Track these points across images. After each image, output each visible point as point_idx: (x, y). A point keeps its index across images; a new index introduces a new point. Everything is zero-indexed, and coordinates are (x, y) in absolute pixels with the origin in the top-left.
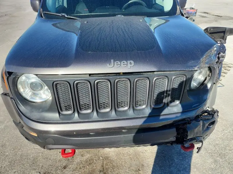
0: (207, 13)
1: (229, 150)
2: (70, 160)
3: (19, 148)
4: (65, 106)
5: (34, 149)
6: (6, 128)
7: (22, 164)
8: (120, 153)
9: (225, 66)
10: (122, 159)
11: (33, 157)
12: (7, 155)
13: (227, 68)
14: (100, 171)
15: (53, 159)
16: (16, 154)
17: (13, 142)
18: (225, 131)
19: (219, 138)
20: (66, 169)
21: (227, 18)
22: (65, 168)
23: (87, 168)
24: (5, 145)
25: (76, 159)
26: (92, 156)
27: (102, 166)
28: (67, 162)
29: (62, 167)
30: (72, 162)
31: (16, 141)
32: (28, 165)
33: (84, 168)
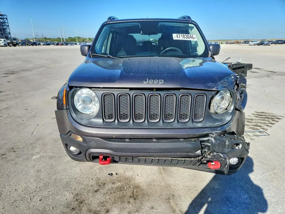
0: (259, 69)
1: (268, 190)
2: (101, 186)
3: (54, 174)
4: (108, 115)
5: (68, 175)
6: (41, 158)
7: (56, 186)
8: (152, 184)
9: (273, 117)
10: (153, 189)
11: (66, 181)
12: (42, 178)
13: (275, 119)
14: (131, 197)
15: (86, 184)
16: (51, 178)
17: (48, 169)
18: (265, 174)
19: (258, 179)
20: (98, 193)
21: (282, 74)
22: (96, 191)
23: (117, 194)
24: (40, 170)
25: (107, 186)
26: (123, 185)
27: (133, 193)
28: (98, 187)
29: (94, 191)
30: (103, 188)
31: (51, 168)
32: (61, 187)
33: (114, 193)
